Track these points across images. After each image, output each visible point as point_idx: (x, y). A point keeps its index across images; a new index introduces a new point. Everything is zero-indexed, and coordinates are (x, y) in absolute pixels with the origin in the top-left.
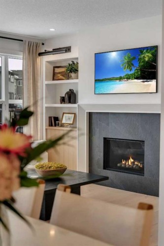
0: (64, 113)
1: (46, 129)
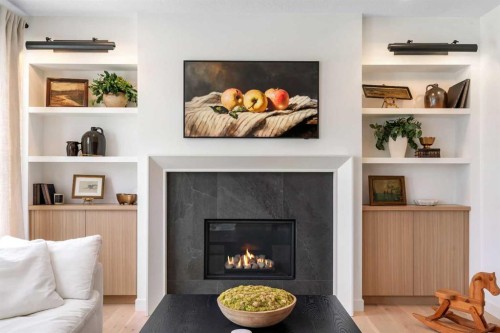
0: (75, 176)
1: (30, 211)
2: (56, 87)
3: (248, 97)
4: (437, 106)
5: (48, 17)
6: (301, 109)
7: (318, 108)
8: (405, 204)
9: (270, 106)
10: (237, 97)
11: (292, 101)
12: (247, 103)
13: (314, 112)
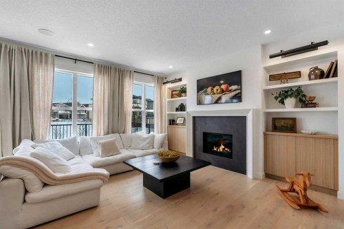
0: (178, 117)
1: (168, 127)
2: (174, 93)
3: (215, 89)
4: (316, 78)
5: (170, 75)
6: (234, 91)
7: (241, 89)
8: (296, 132)
9: (223, 91)
10: (212, 89)
11: (230, 88)
12: (215, 91)
13: (239, 91)
